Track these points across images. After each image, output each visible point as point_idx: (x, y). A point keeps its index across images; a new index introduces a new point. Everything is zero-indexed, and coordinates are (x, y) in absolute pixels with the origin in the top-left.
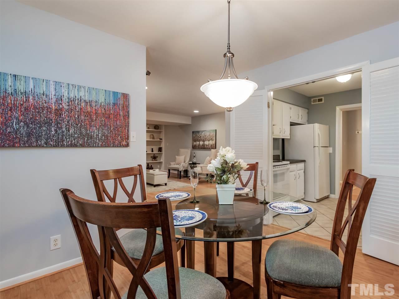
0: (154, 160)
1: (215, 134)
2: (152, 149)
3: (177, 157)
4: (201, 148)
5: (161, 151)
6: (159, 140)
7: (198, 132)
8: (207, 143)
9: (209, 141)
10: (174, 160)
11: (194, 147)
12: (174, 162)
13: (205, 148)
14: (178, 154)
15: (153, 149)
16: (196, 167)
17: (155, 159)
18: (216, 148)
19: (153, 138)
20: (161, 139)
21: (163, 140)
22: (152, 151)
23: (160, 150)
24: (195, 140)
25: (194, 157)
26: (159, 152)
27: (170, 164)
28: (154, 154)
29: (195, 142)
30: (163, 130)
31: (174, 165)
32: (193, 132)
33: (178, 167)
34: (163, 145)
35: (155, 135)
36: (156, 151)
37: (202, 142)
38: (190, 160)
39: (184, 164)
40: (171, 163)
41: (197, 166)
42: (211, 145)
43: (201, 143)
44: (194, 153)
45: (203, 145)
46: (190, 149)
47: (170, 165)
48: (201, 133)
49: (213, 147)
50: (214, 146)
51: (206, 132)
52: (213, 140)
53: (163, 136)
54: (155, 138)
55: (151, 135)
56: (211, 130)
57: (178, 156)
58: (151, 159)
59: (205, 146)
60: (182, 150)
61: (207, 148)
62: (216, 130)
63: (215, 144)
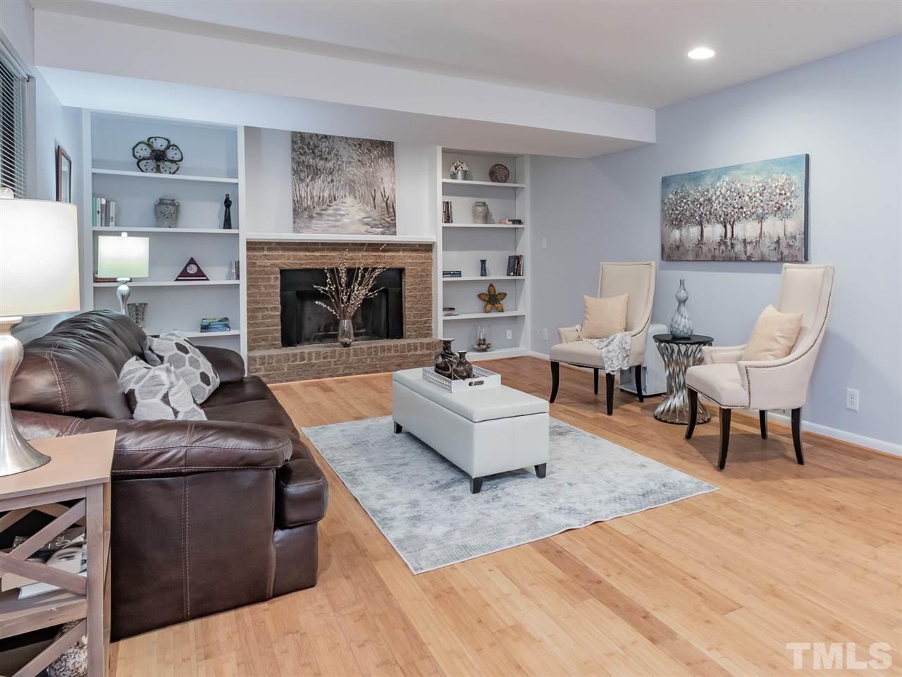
0: (489, 306)
1: (798, 179)
2: (483, 262)
3: (589, 300)
4: (714, 259)
5: (517, 273)
6: (510, 225)
7: (695, 177)
8: (746, 230)
9: (761, 219)
10: (580, 315)
11: (671, 254)
12: (578, 327)
13: (736, 259)
14: (597, 290)
15: (487, 264)
16: (700, 361)
17: (493, 305)
18: (806, 259)
19: (487, 217)
20: (519, 222)
21: (527, 225)
22: (484, 272)
23: (515, 265)
24: (674, 219)
25: (682, 302)
26: (508, 275)
27: (560, 334)
28: (491, 285)
29: (679, 227)
30: (526, 184)
31: (579, 339)
32: (666, 182)
33: (599, 352)
34: (525, 248)
35: (494, 205)
36: (497, 273)
37: (719, 229)
38: (653, 319)
39: (628, 339)
40: (562, 330)
41: (707, 359)
42: (778, 242)
43: (714, 232)
44: (682, 282)
45: (722, 242)
46: (653, 263)
47: (561, 342)
48: (708, 181)
49: (786, 252)
50: (798, 243)
51: (739, 172)
52: (788, 216)
53: (524, 208)
54: (494, 217)
55: (477, 204)
56: (774, 162)
57: (594, 296)
58: (481, 304)
59: (739, 247)
60: (612, 269)
61: (749, 259)
62: (807, 157)
63: (800, 237)
